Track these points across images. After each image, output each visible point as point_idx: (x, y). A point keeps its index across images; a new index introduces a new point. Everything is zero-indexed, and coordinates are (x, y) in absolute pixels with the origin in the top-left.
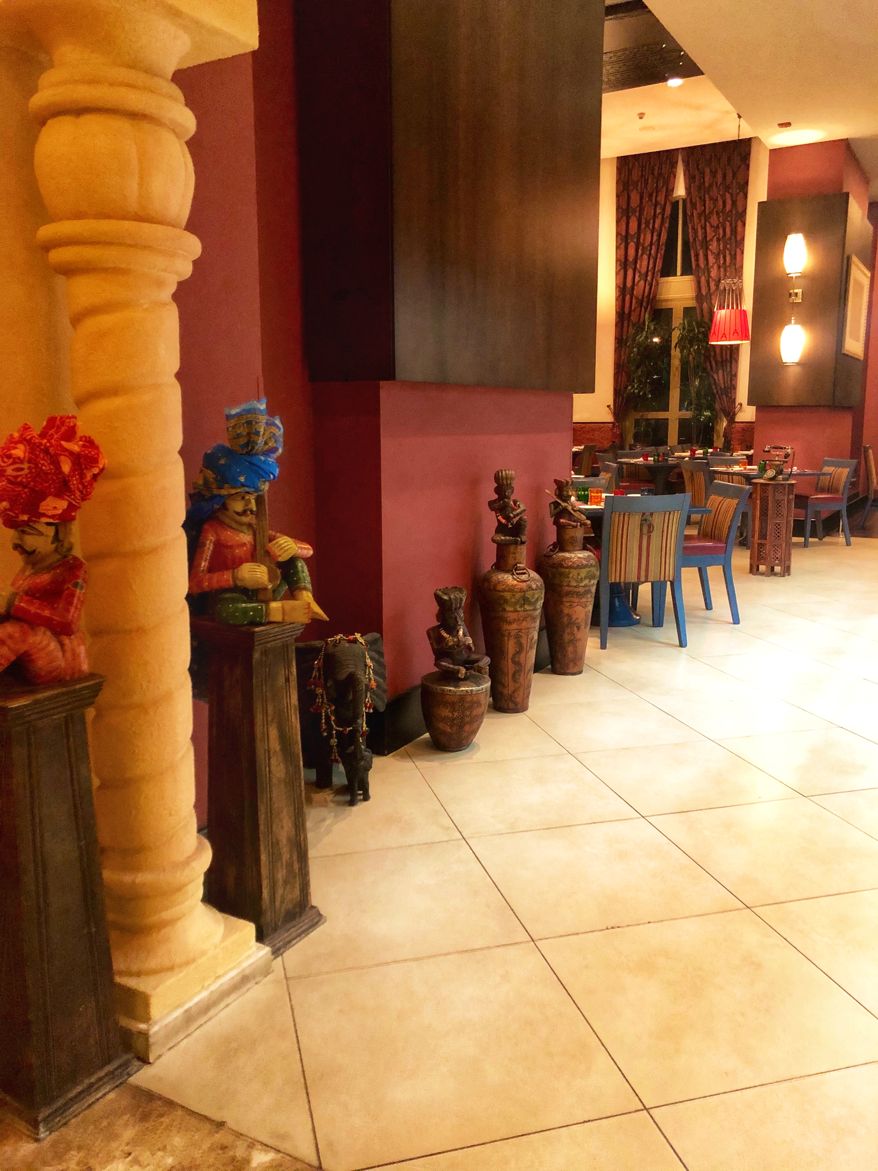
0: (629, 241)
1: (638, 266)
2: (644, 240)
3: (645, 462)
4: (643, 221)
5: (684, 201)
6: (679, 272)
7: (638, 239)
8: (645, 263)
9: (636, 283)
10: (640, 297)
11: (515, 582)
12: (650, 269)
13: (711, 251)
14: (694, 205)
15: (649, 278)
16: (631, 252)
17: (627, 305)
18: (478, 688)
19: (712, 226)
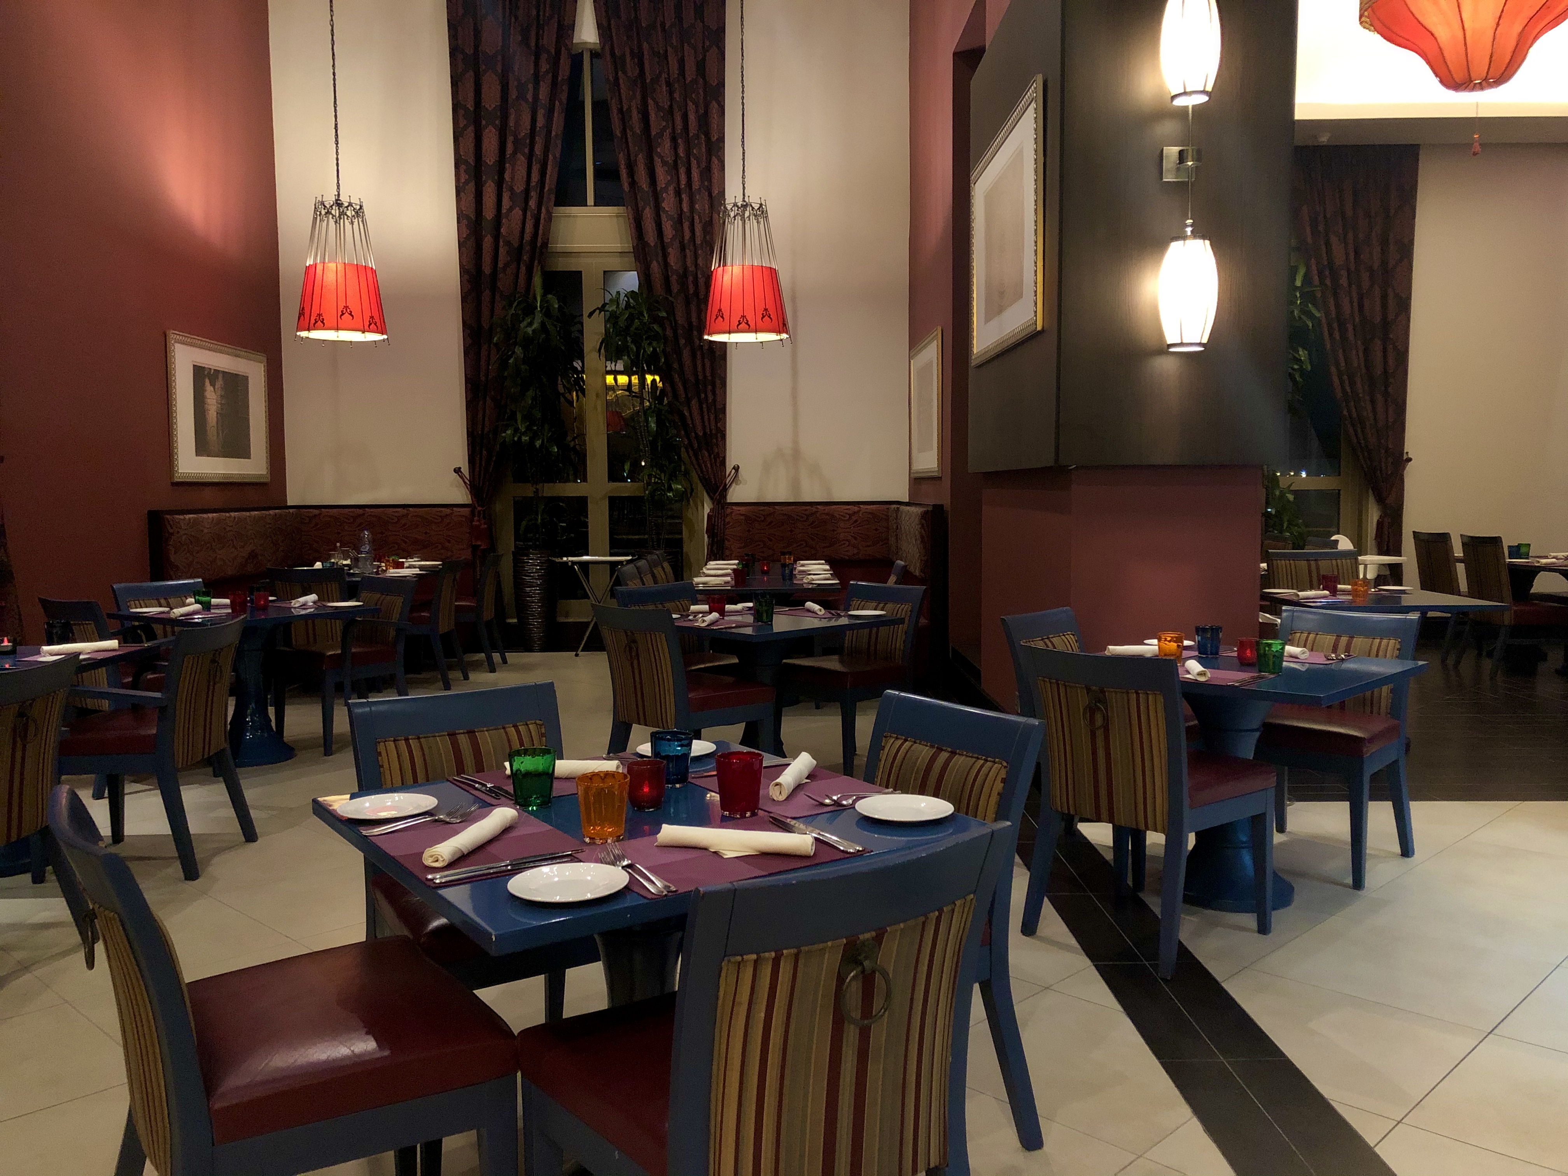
0: (484, 122)
1: (507, 176)
2: (517, 123)
4: (513, 84)
5: (595, 54)
6: (590, 198)
7: (505, 118)
8: (522, 172)
9: (504, 211)
10: (516, 244)
12: (533, 184)
13: (662, 157)
14: (618, 63)
15: (532, 203)
16: (490, 146)
17: (487, 258)
19: (659, 108)
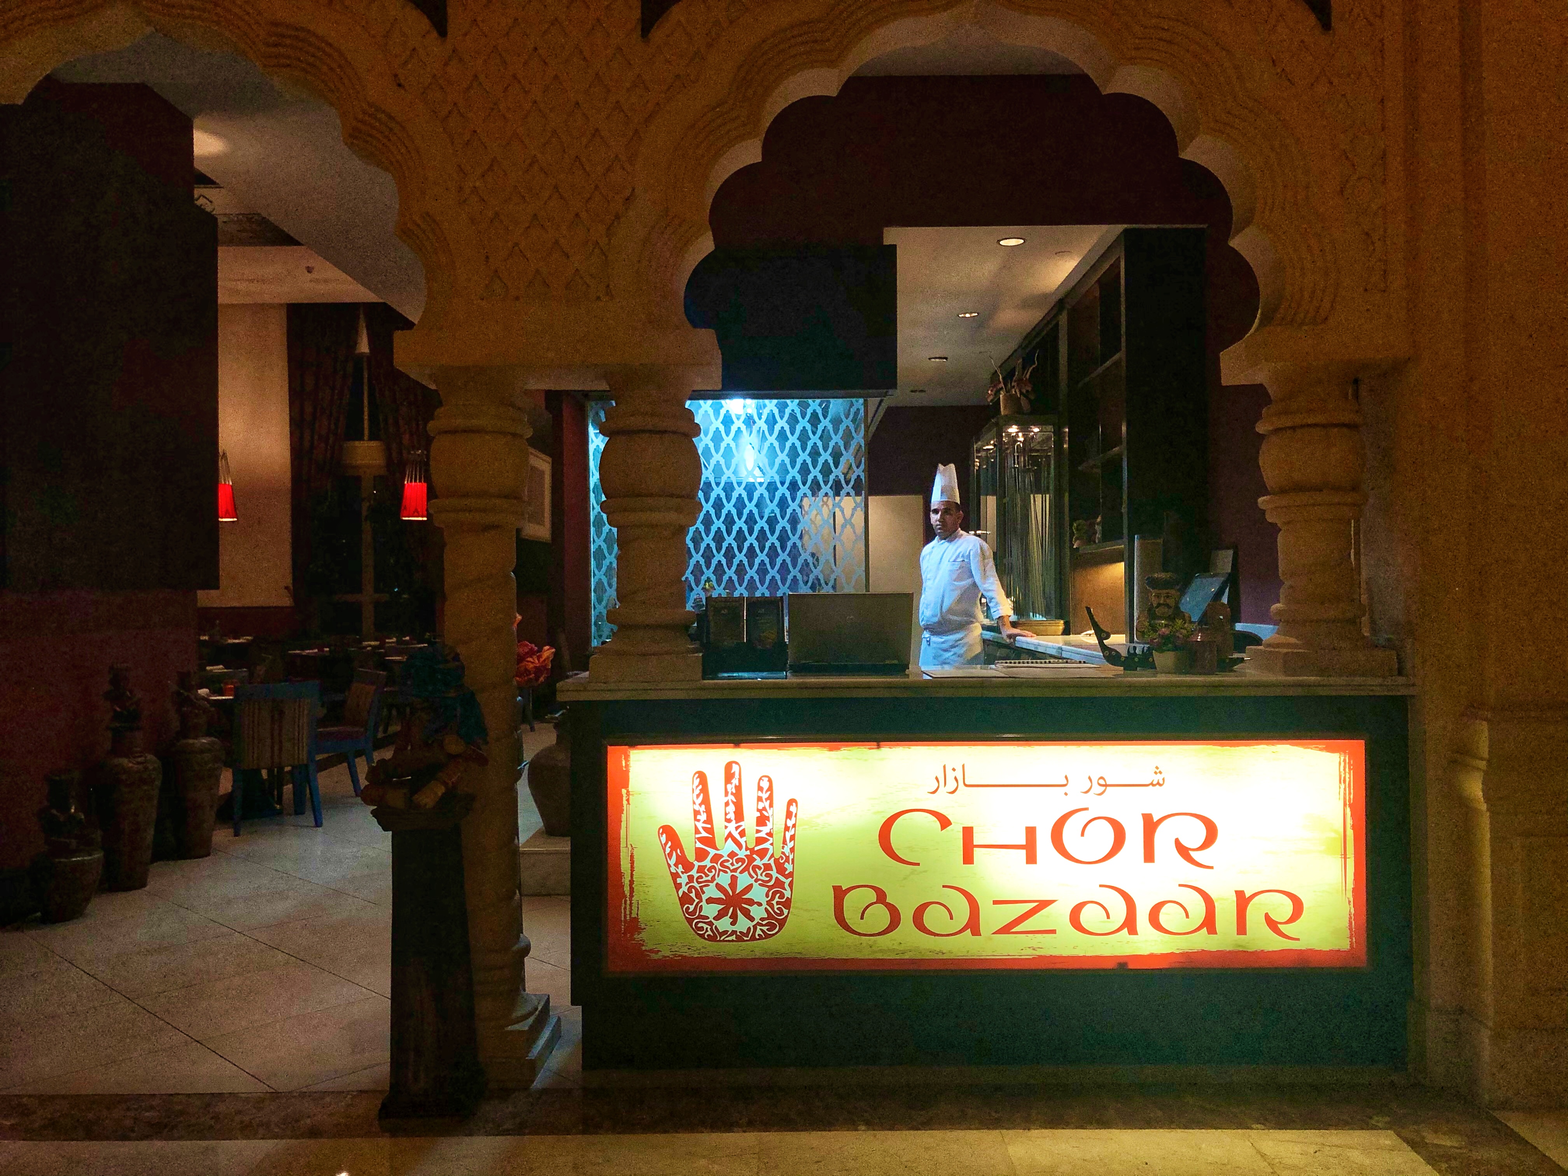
0: (306, 396)
1: (317, 426)
2: (324, 397)
3: (321, 653)
4: (321, 377)
5: (368, 357)
6: (366, 438)
7: (316, 397)
8: (325, 424)
9: (315, 445)
10: (321, 461)
11: (131, 765)
12: (331, 430)
13: (402, 415)
14: (381, 364)
15: (331, 441)
16: (309, 409)
17: (304, 470)
18: (90, 858)
19: (403, 390)
